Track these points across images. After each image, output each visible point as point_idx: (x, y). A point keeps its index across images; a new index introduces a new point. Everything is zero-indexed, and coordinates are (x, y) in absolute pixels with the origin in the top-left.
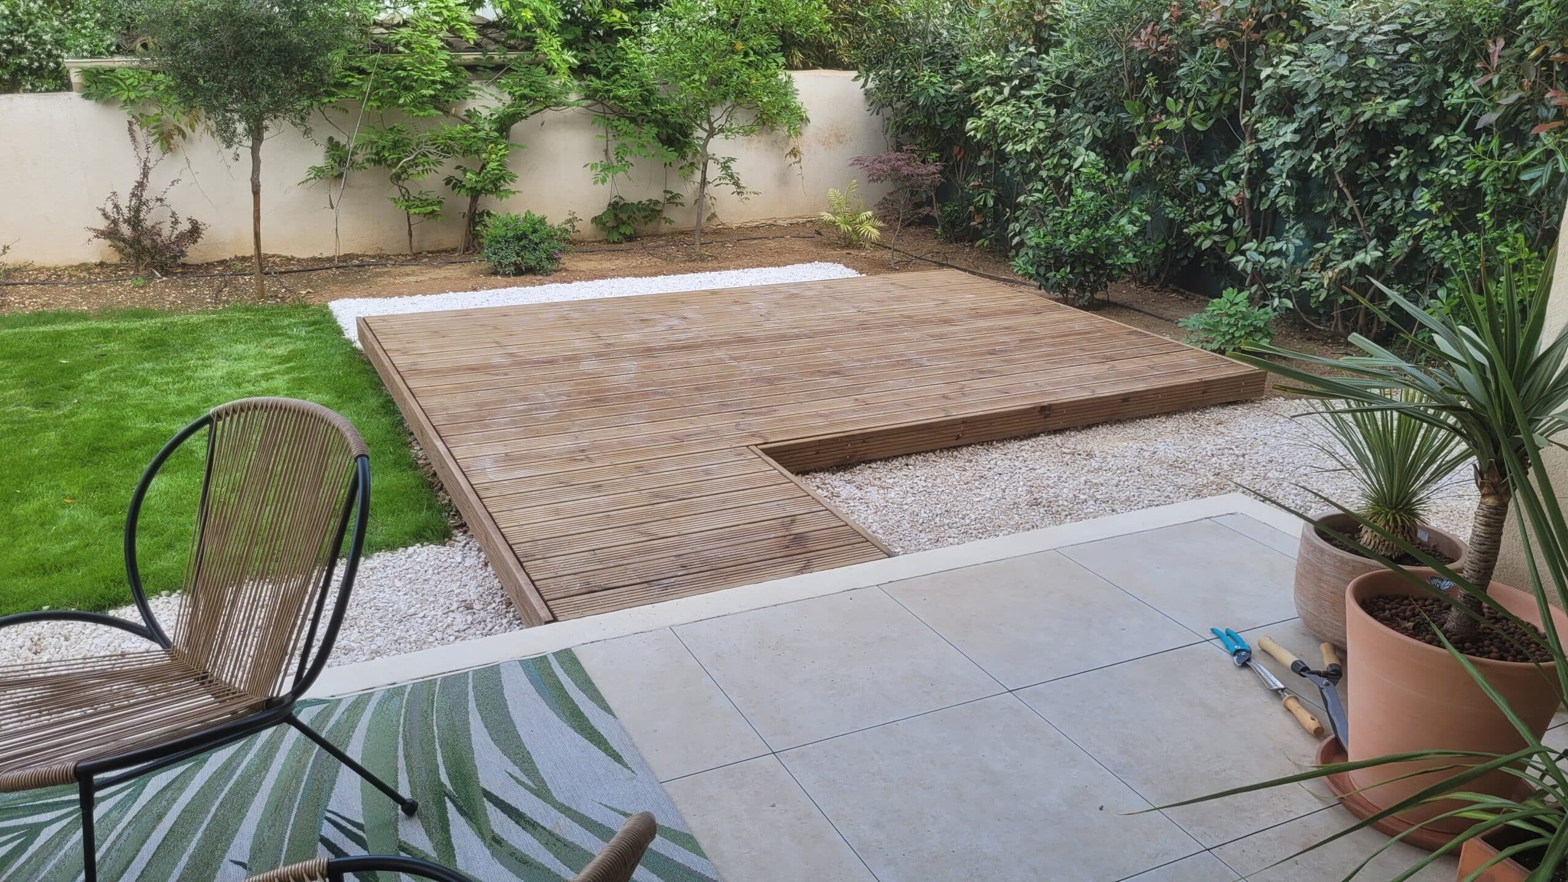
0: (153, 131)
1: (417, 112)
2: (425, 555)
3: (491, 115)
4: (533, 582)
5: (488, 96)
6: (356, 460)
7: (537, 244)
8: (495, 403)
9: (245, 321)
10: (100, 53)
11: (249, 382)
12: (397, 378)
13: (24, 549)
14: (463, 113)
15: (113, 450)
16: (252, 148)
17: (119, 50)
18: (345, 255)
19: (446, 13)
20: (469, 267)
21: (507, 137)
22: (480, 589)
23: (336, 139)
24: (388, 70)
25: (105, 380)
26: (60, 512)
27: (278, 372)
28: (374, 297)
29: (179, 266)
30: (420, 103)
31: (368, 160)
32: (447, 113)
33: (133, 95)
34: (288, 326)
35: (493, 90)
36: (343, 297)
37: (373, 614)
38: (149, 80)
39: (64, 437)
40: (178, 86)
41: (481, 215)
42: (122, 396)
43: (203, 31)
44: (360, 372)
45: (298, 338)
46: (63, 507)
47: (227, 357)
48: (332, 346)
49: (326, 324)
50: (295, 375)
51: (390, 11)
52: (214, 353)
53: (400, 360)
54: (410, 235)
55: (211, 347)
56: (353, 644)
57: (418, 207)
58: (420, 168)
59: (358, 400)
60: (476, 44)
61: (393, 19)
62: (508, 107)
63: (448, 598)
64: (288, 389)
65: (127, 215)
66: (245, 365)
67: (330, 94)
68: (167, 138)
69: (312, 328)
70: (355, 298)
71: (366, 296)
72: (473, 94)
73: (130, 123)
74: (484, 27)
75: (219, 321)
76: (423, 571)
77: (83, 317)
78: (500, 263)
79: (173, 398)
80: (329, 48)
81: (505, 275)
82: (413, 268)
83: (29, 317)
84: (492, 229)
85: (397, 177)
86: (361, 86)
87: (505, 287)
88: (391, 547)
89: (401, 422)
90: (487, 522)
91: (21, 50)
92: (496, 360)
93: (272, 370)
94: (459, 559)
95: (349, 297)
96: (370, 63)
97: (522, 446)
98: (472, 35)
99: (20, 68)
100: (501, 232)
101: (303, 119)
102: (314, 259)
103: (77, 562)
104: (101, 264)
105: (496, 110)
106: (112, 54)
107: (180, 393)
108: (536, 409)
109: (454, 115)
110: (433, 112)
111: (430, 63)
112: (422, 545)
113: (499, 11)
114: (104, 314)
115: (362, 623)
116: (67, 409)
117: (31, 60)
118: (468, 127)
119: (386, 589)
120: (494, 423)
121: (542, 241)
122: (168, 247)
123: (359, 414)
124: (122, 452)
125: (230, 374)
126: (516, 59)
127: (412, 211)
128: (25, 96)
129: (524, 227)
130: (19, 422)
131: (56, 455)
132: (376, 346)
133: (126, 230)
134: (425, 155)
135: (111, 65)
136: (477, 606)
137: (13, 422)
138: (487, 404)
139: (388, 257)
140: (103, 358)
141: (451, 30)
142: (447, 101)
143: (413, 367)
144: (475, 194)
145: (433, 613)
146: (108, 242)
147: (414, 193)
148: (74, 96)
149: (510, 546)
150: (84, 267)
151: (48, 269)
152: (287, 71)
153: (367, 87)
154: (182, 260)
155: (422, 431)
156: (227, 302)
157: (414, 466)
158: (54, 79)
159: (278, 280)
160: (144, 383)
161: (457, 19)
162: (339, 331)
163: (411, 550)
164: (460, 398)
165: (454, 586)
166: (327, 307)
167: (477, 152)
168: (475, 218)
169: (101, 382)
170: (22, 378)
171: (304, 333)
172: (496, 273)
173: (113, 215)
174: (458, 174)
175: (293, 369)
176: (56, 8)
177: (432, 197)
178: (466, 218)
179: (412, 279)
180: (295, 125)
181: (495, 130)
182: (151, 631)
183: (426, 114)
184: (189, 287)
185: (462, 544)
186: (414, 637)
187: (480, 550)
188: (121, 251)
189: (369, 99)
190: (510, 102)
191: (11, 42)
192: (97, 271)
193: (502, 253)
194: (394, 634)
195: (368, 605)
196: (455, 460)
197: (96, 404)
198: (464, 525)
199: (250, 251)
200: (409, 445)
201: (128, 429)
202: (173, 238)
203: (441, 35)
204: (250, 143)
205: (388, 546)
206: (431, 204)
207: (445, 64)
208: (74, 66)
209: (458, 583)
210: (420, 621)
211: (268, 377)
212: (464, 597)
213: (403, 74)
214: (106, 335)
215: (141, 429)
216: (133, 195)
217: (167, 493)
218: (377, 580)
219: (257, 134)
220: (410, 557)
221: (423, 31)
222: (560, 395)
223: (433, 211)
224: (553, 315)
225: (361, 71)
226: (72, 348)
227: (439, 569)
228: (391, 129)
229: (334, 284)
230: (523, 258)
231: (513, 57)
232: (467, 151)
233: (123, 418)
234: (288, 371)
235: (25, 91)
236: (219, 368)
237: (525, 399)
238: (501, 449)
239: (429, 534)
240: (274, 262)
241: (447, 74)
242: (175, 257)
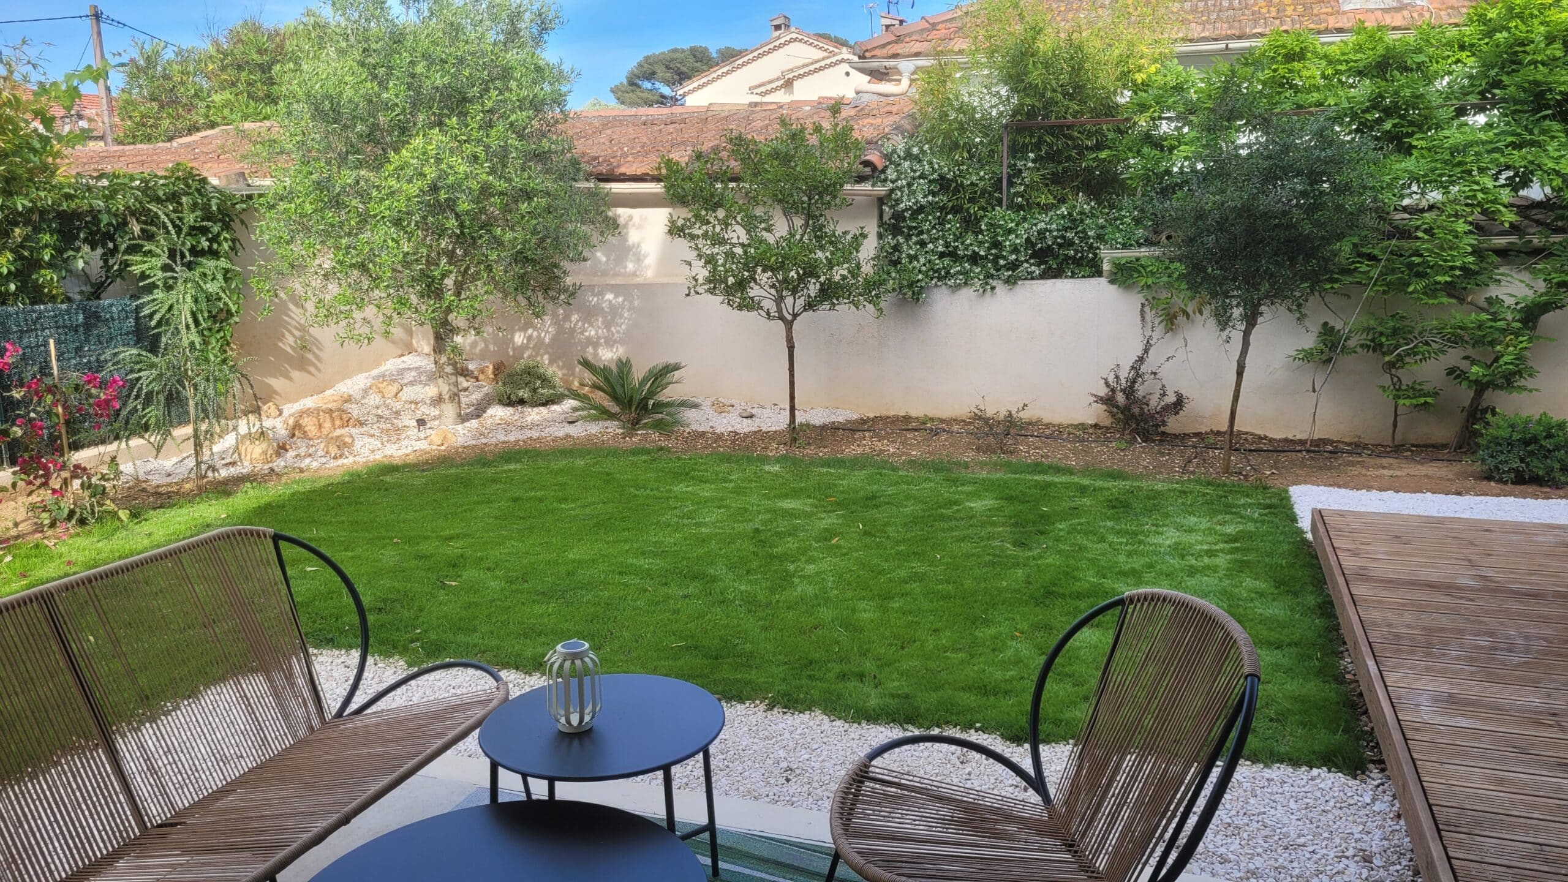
0: (1161, 313)
1: (1426, 300)
2: (1330, 782)
3: (1517, 304)
4: (1449, 858)
5: (1517, 282)
6: (1246, 678)
7: (1549, 451)
8: (1451, 631)
9: (1204, 495)
10: (1131, 245)
11: (1192, 555)
12: (1341, 580)
13: (976, 668)
14: (1481, 302)
15: (1063, 596)
16: (1244, 332)
17: (1148, 242)
18: (1320, 439)
19: (1480, 196)
20: (1459, 466)
21: (1534, 328)
22: (1385, 843)
23: (1331, 323)
24: (1401, 256)
25: (1072, 531)
26: (1009, 643)
27: (1222, 551)
28: (1339, 487)
29: (1158, 434)
30: (1432, 291)
31: (1362, 346)
32: (1461, 300)
33: (1150, 282)
34: (1243, 505)
35: (1526, 276)
36: (1306, 482)
37: (1258, 830)
38: (1167, 268)
39: (1028, 576)
40: (1189, 274)
41: (1485, 411)
42: (1082, 548)
43: (1222, 225)
44: (1304, 566)
45: (1251, 519)
46: (1013, 638)
47: (1179, 527)
48: (1282, 533)
49: (1283, 509)
50: (1238, 556)
51: (1415, 197)
52: (1168, 522)
53: (1348, 561)
54: (1395, 425)
55: (1167, 515)
56: (1230, 856)
57: (1409, 397)
58: (1418, 357)
59: (1296, 594)
60: (1512, 225)
61: (1417, 204)
62: (1541, 295)
63: (1345, 840)
64: (1228, 569)
65: (1124, 385)
66: (1192, 538)
67: (1332, 280)
68: (1171, 320)
69: (1265, 512)
70: (1318, 485)
71: (1331, 485)
72: (1499, 281)
73: (1143, 305)
74: (1526, 209)
75: (1180, 492)
76: (1323, 800)
77: (1070, 471)
78: (1497, 468)
79: (1122, 558)
80: (1340, 237)
81: (1500, 481)
82: (1391, 461)
83: (1029, 466)
84: (1497, 427)
85: (1392, 365)
86: (1369, 272)
87: (1498, 495)
88: (1295, 762)
89: (1337, 628)
90: (1408, 769)
91: (1070, 244)
92: (1462, 581)
93: (1217, 547)
94: (1368, 801)
95: (1313, 484)
96: (1384, 250)
97: (1474, 689)
98: (1509, 217)
99: (1067, 258)
100: (1504, 433)
101: (1299, 306)
102: (1286, 440)
103: (1011, 691)
104: (1096, 426)
105: (1524, 299)
106: (1140, 245)
107: (1130, 554)
108: (1502, 650)
109: (1471, 303)
110: (1445, 300)
111: (1451, 248)
112: (1329, 771)
113: (1548, 190)
114: (1085, 471)
115: (1245, 835)
116: (1036, 552)
117: (1076, 251)
118: (1484, 316)
119: (1279, 807)
120: (1443, 654)
121: (1557, 448)
122: (1152, 416)
123: (1292, 610)
124: (1068, 600)
125: (1177, 544)
126: (1560, 243)
127: (1401, 402)
128: (1066, 281)
129: (1534, 429)
130: (999, 556)
131: (1018, 591)
132: (1326, 542)
133: (1120, 398)
134: (1427, 344)
135: (1137, 254)
136: (1377, 861)
137: (994, 555)
138: (1440, 630)
139: (1365, 446)
140: (1075, 511)
141: (1484, 212)
142: (1465, 289)
143: (1361, 572)
144: (1481, 387)
145: (1324, 851)
146: (1104, 407)
147: (1406, 381)
148: (1103, 281)
149: (1430, 806)
150: (1082, 427)
151: (1054, 426)
152: (1292, 259)
153: (1375, 273)
154: (1162, 429)
155: (1356, 643)
156: (1193, 473)
157: (1340, 679)
158: (1090, 267)
159: (1246, 457)
160: (1102, 539)
161: (1495, 201)
162: (1294, 519)
163: (1315, 772)
164: (1408, 618)
165: (1356, 829)
166: (1287, 491)
167: (1492, 344)
168: (1476, 413)
169: (1069, 533)
170: (1010, 517)
171: (1256, 515)
172: (1489, 478)
173: (1113, 384)
174: (1464, 365)
175: (1237, 549)
176: (1105, 207)
177: (1427, 387)
178: (1465, 413)
179: (1385, 472)
180: (1290, 310)
181: (1518, 321)
182: (1037, 783)
183: (1436, 302)
184: (1163, 454)
185: (1376, 783)
186: (1296, 872)
187: (1394, 797)
188: (1113, 415)
189: (1375, 284)
190: (1543, 290)
191: (1063, 237)
192: (1091, 431)
193: (1502, 458)
194: (1276, 860)
195: (1255, 818)
196: (1386, 686)
197: (1060, 552)
198: (1382, 762)
199: (1224, 427)
200: (1340, 655)
201: (1079, 580)
202: (1158, 409)
203: (1470, 219)
204: (1243, 328)
205: (1290, 760)
206: (1425, 396)
207: (1469, 249)
208: (1108, 256)
209: (1361, 827)
210: (1308, 855)
211: (1211, 553)
212: (1364, 846)
213: (1417, 260)
214: (1083, 490)
215: (1089, 582)
216: (1133, 368)
217: (1096, 647)
218: (1271, 793)
219: (1251, 320)
220: (1312, 779)
221: (1450, 216)
222: (1539, 638)
223: (1426, 402)
224: (1552, 539)
225: (1372, 258)
226: (1054, 497)
227: (1341, 804)
228: (1393, 316)
229: (1301, 468)
230: (1528, 465)
231: (1557, 240)
232: (1478, 342)
233: (1077, 569)
234: (1231, 551)
235: (1066, 277)
236: (1170, 537)
237: (1489, 634)
238: (1443, 687)
239: (1339, 760)
240: (1246, 440)
241: (1471, 259)
242: (1157, 426)
